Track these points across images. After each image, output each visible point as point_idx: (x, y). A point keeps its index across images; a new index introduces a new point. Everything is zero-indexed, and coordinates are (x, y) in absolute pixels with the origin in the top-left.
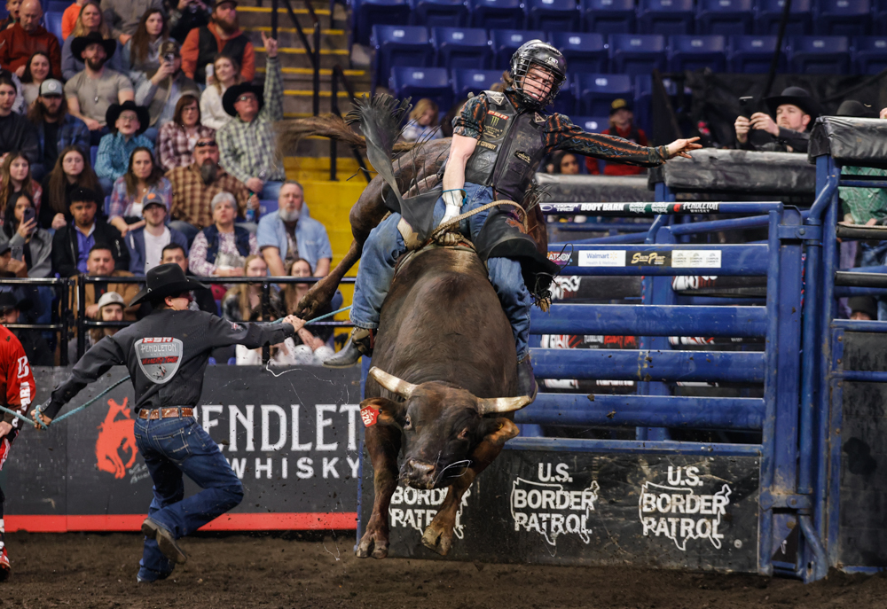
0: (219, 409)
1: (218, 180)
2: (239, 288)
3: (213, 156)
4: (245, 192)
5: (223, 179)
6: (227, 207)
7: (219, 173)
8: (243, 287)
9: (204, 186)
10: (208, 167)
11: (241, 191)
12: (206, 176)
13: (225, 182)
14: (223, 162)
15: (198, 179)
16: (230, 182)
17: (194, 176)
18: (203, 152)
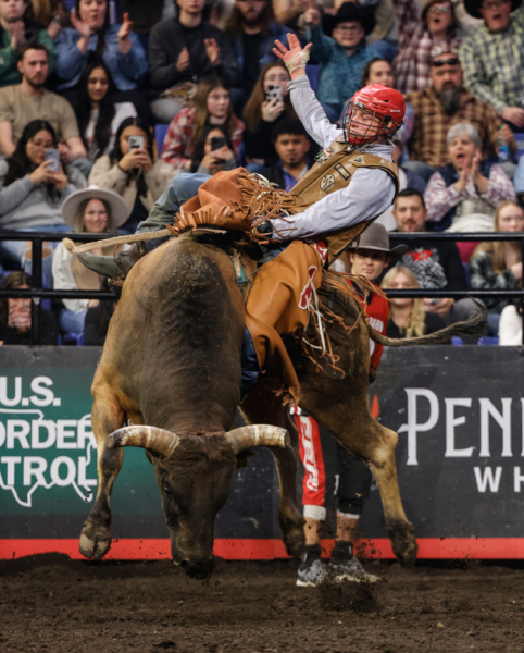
0: (467, 402)
1: (464, 108)
2: (492, 247)
3: (455, 78)
4: (498, 122)
5: (470, 106)
6: (464, 142)
7: (464, 98)
8: (496, 244)
9: (446, 118)
10: (449, 93)
11: (493, 120)
12: (447, 103)
13: (473, 110)
14: (467, 84)
15: (437, 109)
16: (480, 110)
17: (432, 104)
18: (441, 73)
